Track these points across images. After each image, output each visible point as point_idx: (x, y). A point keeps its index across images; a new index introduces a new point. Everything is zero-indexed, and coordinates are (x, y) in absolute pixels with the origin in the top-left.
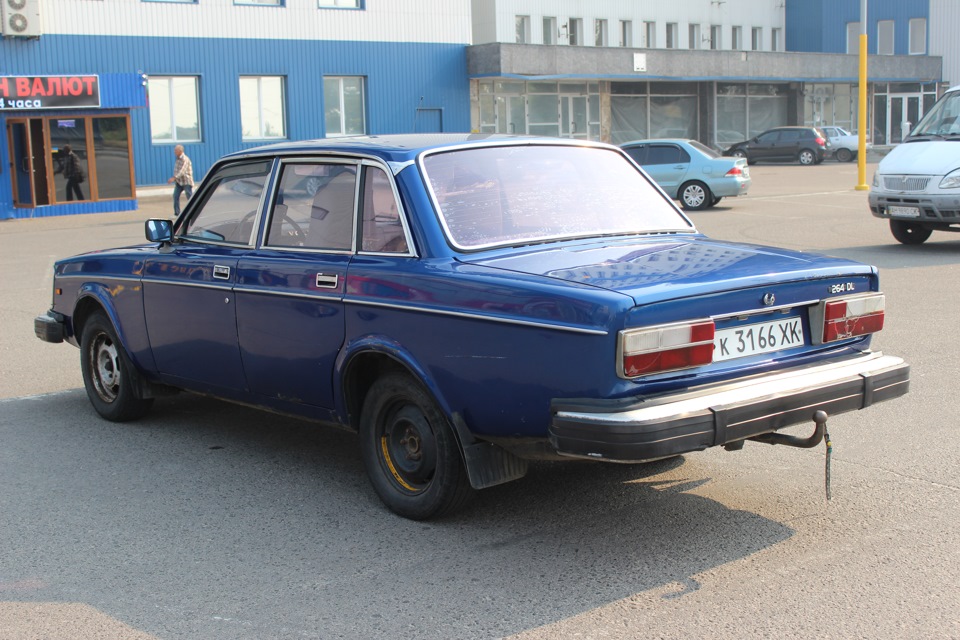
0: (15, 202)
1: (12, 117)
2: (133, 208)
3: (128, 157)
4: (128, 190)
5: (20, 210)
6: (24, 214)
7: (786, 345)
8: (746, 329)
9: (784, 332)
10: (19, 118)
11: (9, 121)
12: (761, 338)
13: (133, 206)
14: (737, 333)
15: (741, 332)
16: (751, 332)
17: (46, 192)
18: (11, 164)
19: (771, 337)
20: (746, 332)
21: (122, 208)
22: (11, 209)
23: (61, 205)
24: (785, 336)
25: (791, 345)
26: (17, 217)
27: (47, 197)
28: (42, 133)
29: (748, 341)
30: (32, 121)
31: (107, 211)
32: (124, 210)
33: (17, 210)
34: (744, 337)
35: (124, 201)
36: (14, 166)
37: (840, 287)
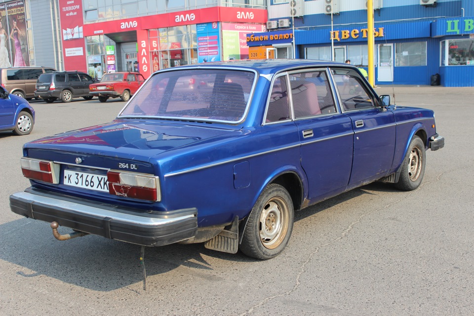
9: (100, 182)
12: (86, 181)
14: (76, 174)
15: (78, 174)
16: (82, 176)
19: (91, 182)
20: (80, 175)
24: (100, 184)
25: (102, 190)
29: (80, 180)
34: (79, 177)
37: (125, 165)
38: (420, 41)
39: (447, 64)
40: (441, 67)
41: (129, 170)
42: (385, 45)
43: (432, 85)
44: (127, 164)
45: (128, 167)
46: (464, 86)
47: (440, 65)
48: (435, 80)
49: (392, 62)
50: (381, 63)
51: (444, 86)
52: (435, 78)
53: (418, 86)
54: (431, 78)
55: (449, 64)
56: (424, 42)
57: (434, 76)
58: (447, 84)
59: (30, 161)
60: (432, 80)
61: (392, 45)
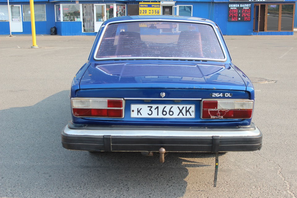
0: (254, 30)
1: (256, 4)
2: (292, 35)
3: (292, 17)
4: (291, 29)
5: (255, 33)
6: (256, 34)
7: (181, 116)
8: (154, 106)
10: (257, 4)
11: (255, 5)
12: (164, 111)
13: (292, 34)
14: (148, 107)
15: (151, 107)
16: (157, 107)
17: (264, 27)
18: (254, 18)
19: (171, 111)
21: (288, 34)
22: (252, 32)
23: (268, 32)
24: (181, 112)
25: (184, 117)
26: (254, 35)
27: (264, 29)
28: (265, 9)
29: (155, 111)
30: (261, 5)
31: (283, 35)
32: (289, 35)
33: (254, 32)
34: (153, 109)
35: (289, 32)
36: (255, 19)
37: (219, 94)
38: (40, 4)
39: (62, 20)
40: (56, 22)
41: (224, 97)
42: (15, 6)
43: (52, 35)
44: (222, 94)
45: (222, 96)
46: (74, 35)
47: (56, 21)
48: (54, 31)
49: (21, 18)
50: (13, 19)
51: (61, 35)
52: (54, 29)
53: (42, 35)
54: (51, 30)
55: (63, 21)
56: (44, 5)
57: (52, 28)
58: (63, 34)
59: (90, 100)
60: (51, 31)
61: (20, 6)
